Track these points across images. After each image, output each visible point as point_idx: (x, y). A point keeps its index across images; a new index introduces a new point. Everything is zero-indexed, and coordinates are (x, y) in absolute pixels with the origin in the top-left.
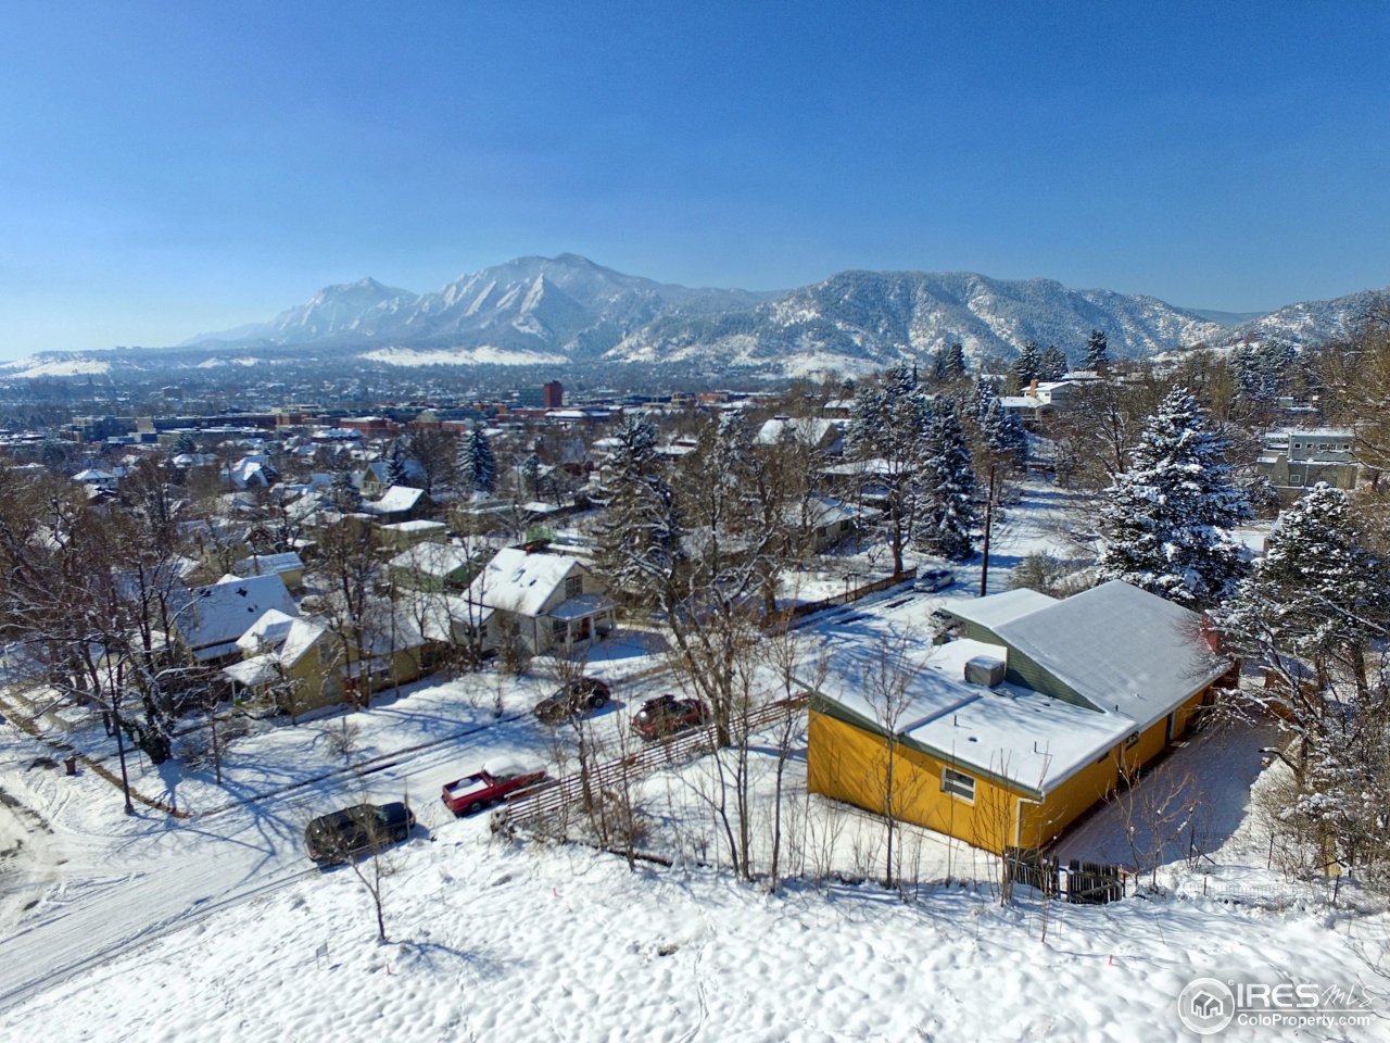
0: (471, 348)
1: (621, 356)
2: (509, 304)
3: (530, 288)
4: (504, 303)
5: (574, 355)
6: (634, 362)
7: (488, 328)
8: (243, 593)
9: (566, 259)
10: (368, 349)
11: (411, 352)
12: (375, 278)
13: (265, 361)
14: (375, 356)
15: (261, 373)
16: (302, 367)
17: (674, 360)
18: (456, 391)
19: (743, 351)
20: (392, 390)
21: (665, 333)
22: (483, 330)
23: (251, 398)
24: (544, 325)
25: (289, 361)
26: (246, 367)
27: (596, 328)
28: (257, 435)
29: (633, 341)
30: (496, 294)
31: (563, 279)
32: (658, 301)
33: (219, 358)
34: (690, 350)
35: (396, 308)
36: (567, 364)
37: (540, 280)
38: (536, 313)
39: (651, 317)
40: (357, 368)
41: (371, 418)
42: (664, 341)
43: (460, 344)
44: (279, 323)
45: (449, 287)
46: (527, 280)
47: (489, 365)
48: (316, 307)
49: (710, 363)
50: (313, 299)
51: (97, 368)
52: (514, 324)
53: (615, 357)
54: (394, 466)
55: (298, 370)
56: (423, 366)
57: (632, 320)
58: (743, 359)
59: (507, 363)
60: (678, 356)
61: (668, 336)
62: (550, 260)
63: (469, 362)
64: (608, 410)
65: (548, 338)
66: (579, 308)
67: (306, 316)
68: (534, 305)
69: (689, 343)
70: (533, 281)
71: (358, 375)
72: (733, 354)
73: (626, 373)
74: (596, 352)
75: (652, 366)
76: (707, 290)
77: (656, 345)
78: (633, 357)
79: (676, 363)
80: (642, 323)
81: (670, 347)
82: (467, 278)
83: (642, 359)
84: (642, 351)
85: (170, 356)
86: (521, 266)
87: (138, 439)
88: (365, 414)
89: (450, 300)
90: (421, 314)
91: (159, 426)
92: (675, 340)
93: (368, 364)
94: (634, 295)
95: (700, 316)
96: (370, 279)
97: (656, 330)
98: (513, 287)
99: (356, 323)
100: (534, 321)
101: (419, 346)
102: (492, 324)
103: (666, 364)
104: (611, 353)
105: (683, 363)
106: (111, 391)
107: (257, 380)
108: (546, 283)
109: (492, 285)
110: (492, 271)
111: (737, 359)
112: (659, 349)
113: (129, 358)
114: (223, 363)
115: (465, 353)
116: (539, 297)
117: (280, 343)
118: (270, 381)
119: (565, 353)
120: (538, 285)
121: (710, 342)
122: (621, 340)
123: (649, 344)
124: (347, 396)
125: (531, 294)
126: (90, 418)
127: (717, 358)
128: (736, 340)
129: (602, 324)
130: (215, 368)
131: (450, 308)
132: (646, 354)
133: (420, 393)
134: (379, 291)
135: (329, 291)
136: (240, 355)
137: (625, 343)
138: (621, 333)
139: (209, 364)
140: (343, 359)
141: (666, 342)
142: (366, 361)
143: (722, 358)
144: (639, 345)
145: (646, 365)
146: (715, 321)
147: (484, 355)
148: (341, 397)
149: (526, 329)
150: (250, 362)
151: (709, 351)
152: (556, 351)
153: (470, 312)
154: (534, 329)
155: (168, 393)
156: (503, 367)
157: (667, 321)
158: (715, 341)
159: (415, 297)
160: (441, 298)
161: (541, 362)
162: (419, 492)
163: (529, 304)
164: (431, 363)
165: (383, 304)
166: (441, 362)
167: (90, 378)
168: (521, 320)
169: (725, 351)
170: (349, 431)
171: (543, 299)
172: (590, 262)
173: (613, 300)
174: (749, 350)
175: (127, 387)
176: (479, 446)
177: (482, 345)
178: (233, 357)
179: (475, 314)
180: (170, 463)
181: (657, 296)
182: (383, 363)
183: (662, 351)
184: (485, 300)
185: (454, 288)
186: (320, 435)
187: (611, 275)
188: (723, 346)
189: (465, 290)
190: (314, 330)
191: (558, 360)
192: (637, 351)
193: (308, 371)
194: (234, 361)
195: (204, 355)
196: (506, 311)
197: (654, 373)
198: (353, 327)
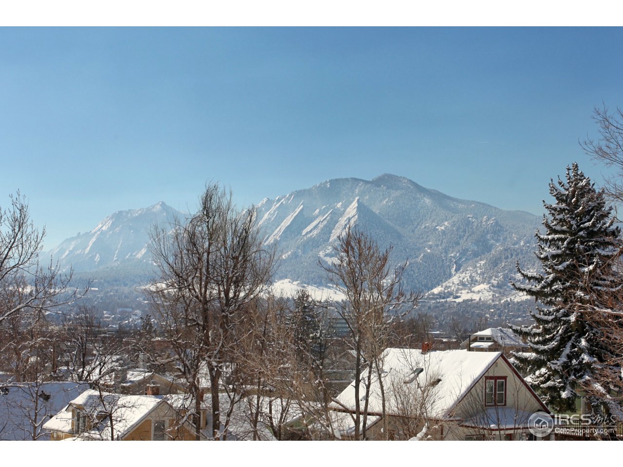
1: (450, 294)
2: (315, 232)
3: (342, 214)
4: (311, 230)
6: (465, 301)
7: (289, 258)
9: (386, 181)
16: (82, 296)
27: (419, 260)
29: (465, 276)
30: (301, 222)
31: (381, 204)
32: (498, 230)
37: (355, 204)
39: (488, 249)
44: (62, 251)
46: (339, 205)
50: (98, 225)
52: (321, 254)
53: (441, 295)
57: (464, 252)
61: (511, 271)
62: (366, 182)
66: (400, 237)
67: (91, 244)
70: (346, 206)
73: (455, 313)
74: (418, 288)
75: (489, 307)
77: (494, 281)
78: (465, 296)
80: (476, 255)
83: (476, 297)
84: (477, 288)
86: (334, 189)
94: (468, 223)
96: (163, 204)
97: (495, 263)
98: (322, 213)
102: (295, 255)
103: (507, 304)
104: (436, 290)
108: (361, 208)
109: (298, 210)
110: (299, 194)
112: (499, 286)
116: (352, 223)
120: (352, 210)
122: (450, 276)
123: (486, 280)
125: (343, 221)
129: (427, 257)
132: (482, 292)
134: (171, 218)
135: (118, 217)
137: (455, 279)
138: (450, 267)
140: (126, 290)
141: (508, 278)
144: (473, 282)
145: (481, 306)
157: (509, 252)
163: (341, 231)
172: (416, 185)
173: (441, 228)
181: (497, 222)
183: (502, 288)
184: (288, 228)
187: (440, 199)
189: (266, 216)
190: (97, 258)
193: (87, 300)
196: (312, 240)
197: (492, 315)
198: (139, 256)
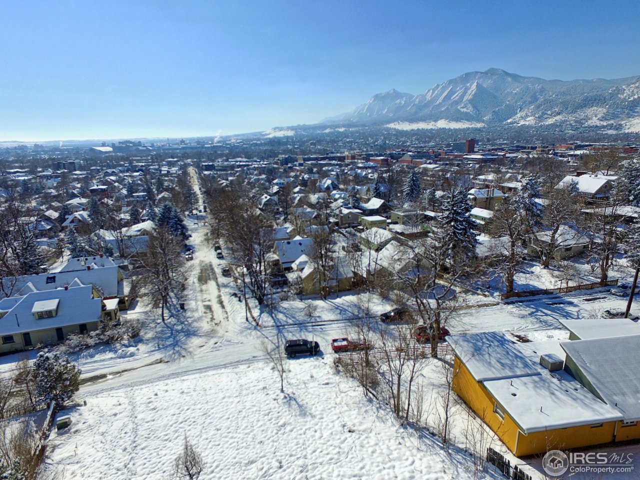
0: (436, 121)
1: (515, 122)
2: (457, 98)
3: (469, 89)
4: (455, 97)
5: (489, 122)
6: (522, 125)
7: (445, 110)
8: (300, 244)
9: (491, 72)
10: (389, 122)
11: (407, 123)
12: (396, 89)
13: (347, 129)
14: (392, 126)
15: (345, 135)
16: (361, 131)
17: (547, 123)
18: (425, 142)
19: (595, 117)
20: (396, 142)
21: (545, 107)
22: (443, 111)
23: (340, 146)
24: (475, 107)
25: (356, 129)
26: (340, 132)
27: (503, 107)
28: (337, 165)
29: (523, 114)
30: (451, 93)
31: (487, 83)
32: (542, 91)
33: (331, 128)
34: (558, 118)
35: (403, 103)
36: (484, 127)
37: (475, 84)
38: (471, 101)
39: (536, 100)
40: (384, 131)
41: (382, 158)
42: (543, 113)
43: (430, 119)
44: (355, 112)
45: (429, 91)
46: (468, 85)
47: (443, 128)
48: (370, 104)
49: (571, 124)
50: (369, 100)
51: (290, 133)
52: (459, 107)
53: (511, 123)
54: (376, 188)
55: (360, 133)
56: (412, 130)
57: (524, 103)
58: (594, 121)
59: (452, 128)
60: (550, 121)
61: (546, 110)
62: (482, 73)
63: (433, 128)
64: (497, 155)
65: (476, 114)
66: (495, 97)
67: (366, 108)
68: (470, 97)
69: (559, 114)
70: (471, 85)
71: (383, 135)
72: (587, 118)
73: (516, 132)
74: (500, 121)
75: (533, 128)
76: (577, 81)
77: (537, 116)
78: (522, 123)
79: (548, 125)
80: (530, 103)
81: (546, 116)
82: (438, 86)
83: (527, 123)
84: (528, 119)
85: (314, 128)
86: (467, 78)
87: (297, 165)
88: (381, 155)
89: (428, 97)
90: (414, 105)
91: (305, 160)
92: (549, 112)
93: (388, 129)
94: (528, 88)
95: (569, 97)
96: (394, 90)
97: (538, 107)
98: (460, 89)
99: (386, 110)
100: (469, 105)
101: (412, 121)
102: (448, 108)
103: (541, 126)
104: (509, 121)
105: (552, 125)
106: (293, 143)
107: (344, 138)
108: (478, 85)
109: (450, 89)
110: (451, 82)
111: (590, 122)
112: (539, 117)
113: (301, 129)
114: (332, 130)
115: (433, 123)
116: (473, 93)
117: (354, 121)
118: (348, 138)
119: (483, 122)
120: (474, 87)
121: (574, 111)
122: (517, 114)
123: (533, 115)
124: (377, 145)
125: (469, 92)
126: (283, 156)
127: (576, 122)
128: (589, 111)
129: (506, 106)
130: (329, 132)
131: (429, 101)
132: (530, 121)
133: (408, 144)
134: (397, 95)
135: (377, 97)
136: (339, 127)
137: (519, 115)
138: (517, 110)
139: (327, 131)
140: (378, 127)
141: (544, 114)
142: (388, 128)
143: (580, 122)
144: (527, 116)
145: (530, 127)
146: (579, 99)
147: (442, 124)
148: (375, 146)
149: (465, 110)
150: (342, 130)
151: (571, 118)
152: (479, 120)
153: (438, 103)
154: (469, 110)
155: (312, 144)
156: (450, 130)
157: (546, 101)
158: (576, 112)
159: (412, 96)
160: (424, 96)
161: (470, 126)
162: (383, 201)
163: (468, 97)
164: (416, 129)
165: (398, 101)
166: (420, 128)
167: (287, 137)
168: (463, 105)
169: (582, 117)
170: (372, 164)
171: (475, 94)
172: (505, 72)
173: (514, 92)
174: (599, 116)
175: (299, 141)
176: (413, 180)
177: (441, 119)
178: (336, 128)
179: (440, 104)
180: (303, 178)
181: (543, 87)
182: (395, 129)
183: (540, 118)
184: (445, 97)
185: (431, 91)
186: (360, 165)
187: (515, 77)
188: (581, 114)
189: (436, 92)
190: (368, 114)
191: (479, 125)
192: (526, 119)
193: (364, 133)
194: (336, 129)
195: (325, 127)
196: (455, 101)
197: (533, 131)
198: (384, 112)
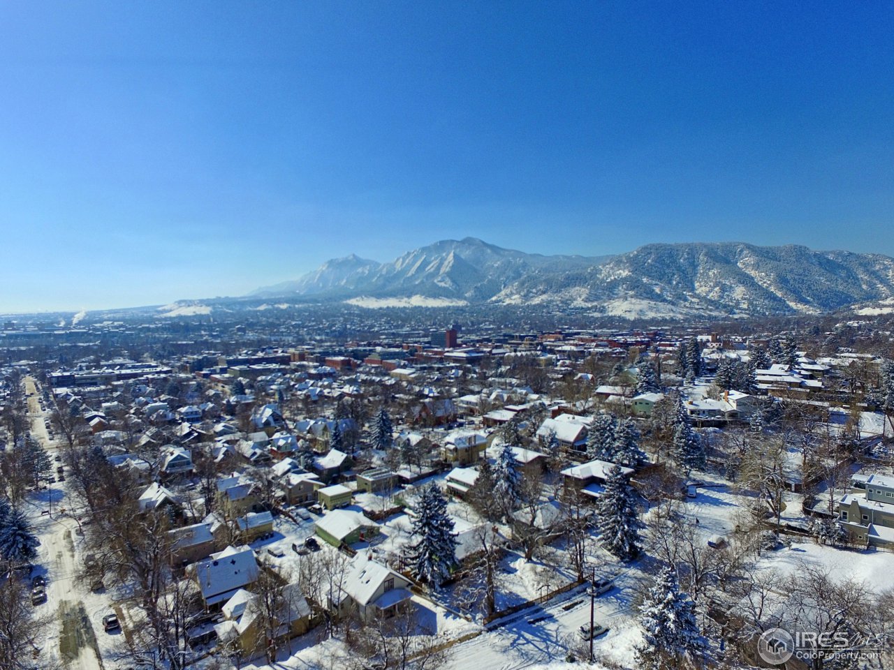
0: (409, 297)
1: (500, 301)
2: (432, 270)
3: (445, 260)
4: (430, 268)
5: (471, 300)
6: (508, 305)
7: (419, 284)
8: (233, 562)
9: (468, 242)
10: (350, 297)
11: (374, 299)
12: (356, 254)
13: (292, 306)
14: (353, 302)
15: (289, 315)
16: (312, 309)
17: (533, 303)
18: (397, 327)
19: (579, 297)
20: (360, 326)
21: (529, 285)
22: (417, 285)
23: (282, 332)
24: (454, 281)
25: (305, 305)
26: (282, 310)
28: (279, 370)
29: (508, 291)
30: (425, 264)
31: (466, 254)
32: (524, 265)
33: (268, 304)
34: (544, 297)
35: (367, 272)
36: (467, 306)
37: (452, 254)
38: (449, 274)
39: (520, 275)
40: (343, 309)
41: (342, 358)
42: (528, 291)
43: (402, 294)
44: (302, 281)
45: (398, 259)
46: (444, 254)
47: (419, 307)
48: (323, 271)
49: (557, 305)
50: (321, 267)
51: (205, 310)
52: (435, 281)
53: (497, 301)
55: (310, 312)
56: (381, 309)
57: (507, 278)
58: (579, 303)
59: (430, 306)
60: (537, 301)
61: (531, 288)
62: (458, 242)
63: (407, 305)
64: (482, 352)
65: (455, 289)
66: (475, 270)
67: (317, 277)
68: (448, 269)
69: (544, 293)
70: (447, 255)
71: (343, 315)
72: (572, 299)
73: (503, 312)
74: (485, 298)
75: (520, 308)
76: (557, 257)
77: (522, 294)
78: (507, 301)
79: (535, 305)
80: (514, 279)
81: (531, 295)
82: (409, 254)
83: (513, 302)
84: (514, 297)
85: (243, 303)
86: (442, 246)
87: (218, 371)
88: (340, 354)
89: (398, 267)
90: (381, 275)
91: (230, 363)
92: (534, 290)
93: (349, 307)
94: (510, 262)
95: (552, 275)
96: (354, 255)
97: (522, 284)
98: (435, 259)
99: (345, 281)
100: (447, 279)
101: (379, 295)
102: (422, 282)
103: (528, 306)
104: (494, 299)
105: (540, 305)
106: (210, 328)
107: (287, 319)
108: (455, 256)
109: (423, 258)
110: (424, 249)
111: (575, 302)
112: (524, 296)
113: (221, 304)
114: (270, 307)
115: (406, 299)
116: (451, 265)
117: (302, 293)
118: (294, 320)
119: (465, 299)
120: (451, 257)
121: (558, 291)
122: (501, 290)
123: (518, 293)
124: (335, 331)
125: (446, 263)
126: (195, 357)
127: (562, 302)
128: (574, 291)
129: (489, 281)
130: (265, 310)
131: (399, 272)
132: (516, 300)
133: (376, 329)
134: (358, 262)
135: (331, 263)
136: (280, 302)
137: (503, 293)
138: (500, 286)
139: (262, 308)
140: (335, 304)
141: (529, 292)
142: (348, 305)
143: (565, 302)
144: (512, 294)
145: (516, 307)
146: (561, 278)
147: (417, 301)
148: (331, 332)
149: (442, 284)
150: (284, 306)
151: (557, 298)
152: (460, 297)
153: (410, 274)
154: (447, 284)
155: (239, 330)
156: (427, 309)
157: (530, 278)
158: (560, 291)
159: (377, 264)
160: (393, 265)
161: (451, 305)
162: (345, 455)
163: (445, 268)
164: (385, 307)
165: (360, 270)
166: (391, 306)
167: (200, 317)
168: (439, 279)
169: (567, 298)
170: (328, 369)
171: (453, 266)
172: (483, 242)
173: (496, 265)
174: (583, 297)
175: (219, 325)
176: (383, 419)
177: (416, 294)
178: (276, 303)
179: (413, 275)
180: (228, 401)
181: (524, 262)
182: (358, 307)
183: (526, 297)
184: (419, 267)
185: (401, 260)
186: (313, 371)
187: (495, 249)
188: (566, 294)
189: (407, 261)
190: (321, 285)
191: (461, 303)
192: (510, 298)
193: (315, 312)
194: (276, 306)
195: (259, 302)
196: (431, 273)
197: (521, 312)
198: (343, 283)
